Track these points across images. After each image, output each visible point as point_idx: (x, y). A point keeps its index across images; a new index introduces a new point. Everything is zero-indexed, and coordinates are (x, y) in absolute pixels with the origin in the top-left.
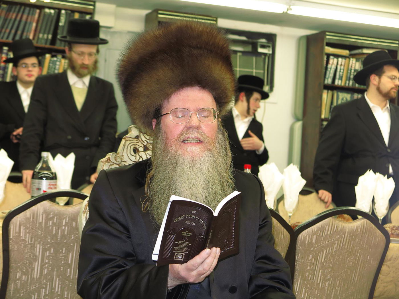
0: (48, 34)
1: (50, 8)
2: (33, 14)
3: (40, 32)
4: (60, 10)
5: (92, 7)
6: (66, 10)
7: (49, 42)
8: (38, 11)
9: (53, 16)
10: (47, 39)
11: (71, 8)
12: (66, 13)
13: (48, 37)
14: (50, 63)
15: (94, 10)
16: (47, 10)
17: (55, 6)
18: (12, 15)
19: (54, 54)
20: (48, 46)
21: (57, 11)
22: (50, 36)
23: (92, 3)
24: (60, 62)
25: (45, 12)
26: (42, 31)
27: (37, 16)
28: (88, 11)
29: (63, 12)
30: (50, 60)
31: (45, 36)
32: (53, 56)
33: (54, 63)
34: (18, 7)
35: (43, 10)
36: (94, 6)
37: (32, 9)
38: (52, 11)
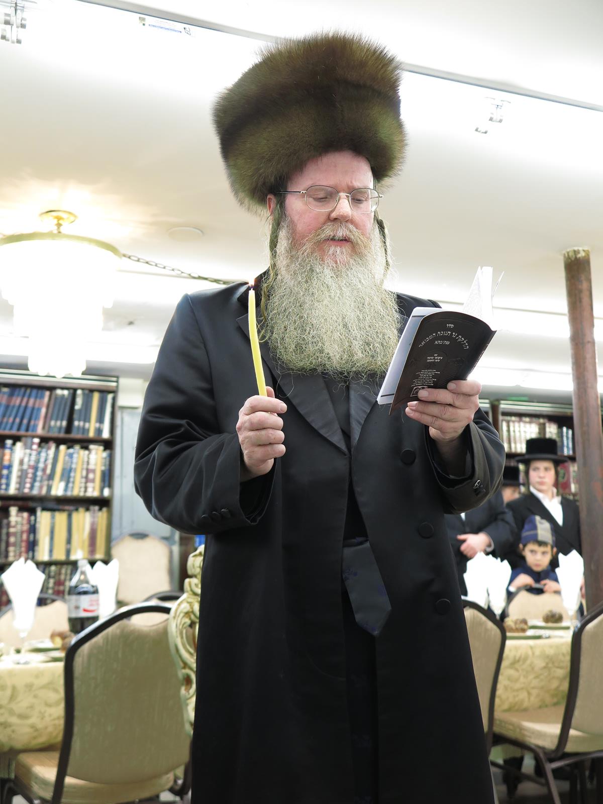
0: (62, 420)
1: (63, 388)
2: (42, 397)
3: (51, 419)
4: (75, 390)
5: (114, 384)
6: (83, 389)
7: (63, 430)
8: (47, 393)
9: (67, 399)
10: (60, 428)
11: (89, 387)
12: (84, 394)
13: (61, 424)
14: (65, 456)
15: (117, 387)
16: (59, 392)
17: (69, 386)
18: (16, 400)
19: (70, 444)
20: (62, 435)
21: (72, 391)
22: (64, 423)
23: (115, 379)
24: (78, 453)
25: (56, 395)
26: (55, 416)
27: (46, 399)
28: (111, 389)
29: (79, 392)
30: (66, 453)
31: (58, 423)
32: (69, 448)
33: (71, 456)
34: (23, 390)
35: (54, 393)
36: (117, 382)
37: (40, 392)
38: (66, 392)
